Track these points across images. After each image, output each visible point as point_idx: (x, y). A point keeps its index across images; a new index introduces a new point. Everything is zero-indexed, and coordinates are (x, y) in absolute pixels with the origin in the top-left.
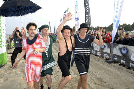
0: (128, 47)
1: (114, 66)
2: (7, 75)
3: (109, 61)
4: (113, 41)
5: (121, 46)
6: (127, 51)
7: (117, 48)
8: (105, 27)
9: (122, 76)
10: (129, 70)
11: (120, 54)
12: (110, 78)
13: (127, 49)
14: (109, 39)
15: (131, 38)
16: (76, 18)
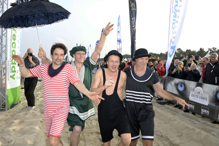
0: (186, 82)
1: (168, 108)
2: (23, 116)
3: (162, 101)
4: (167, 74)
5: (177, 80)
6: (185, 88)
7: (173, 83)
8: (161, 54)
9: (175, 120)
10: (187, 113)
11: (176, 92)
12: (160, 123)
13: (184, 85)
14: (162, 71)
15: (191, 71)
16: (118, 41)
